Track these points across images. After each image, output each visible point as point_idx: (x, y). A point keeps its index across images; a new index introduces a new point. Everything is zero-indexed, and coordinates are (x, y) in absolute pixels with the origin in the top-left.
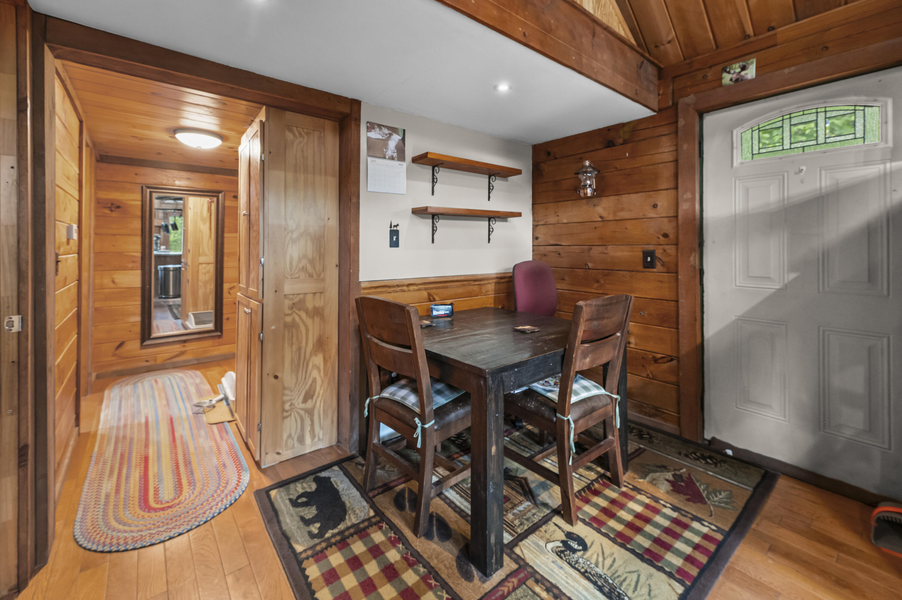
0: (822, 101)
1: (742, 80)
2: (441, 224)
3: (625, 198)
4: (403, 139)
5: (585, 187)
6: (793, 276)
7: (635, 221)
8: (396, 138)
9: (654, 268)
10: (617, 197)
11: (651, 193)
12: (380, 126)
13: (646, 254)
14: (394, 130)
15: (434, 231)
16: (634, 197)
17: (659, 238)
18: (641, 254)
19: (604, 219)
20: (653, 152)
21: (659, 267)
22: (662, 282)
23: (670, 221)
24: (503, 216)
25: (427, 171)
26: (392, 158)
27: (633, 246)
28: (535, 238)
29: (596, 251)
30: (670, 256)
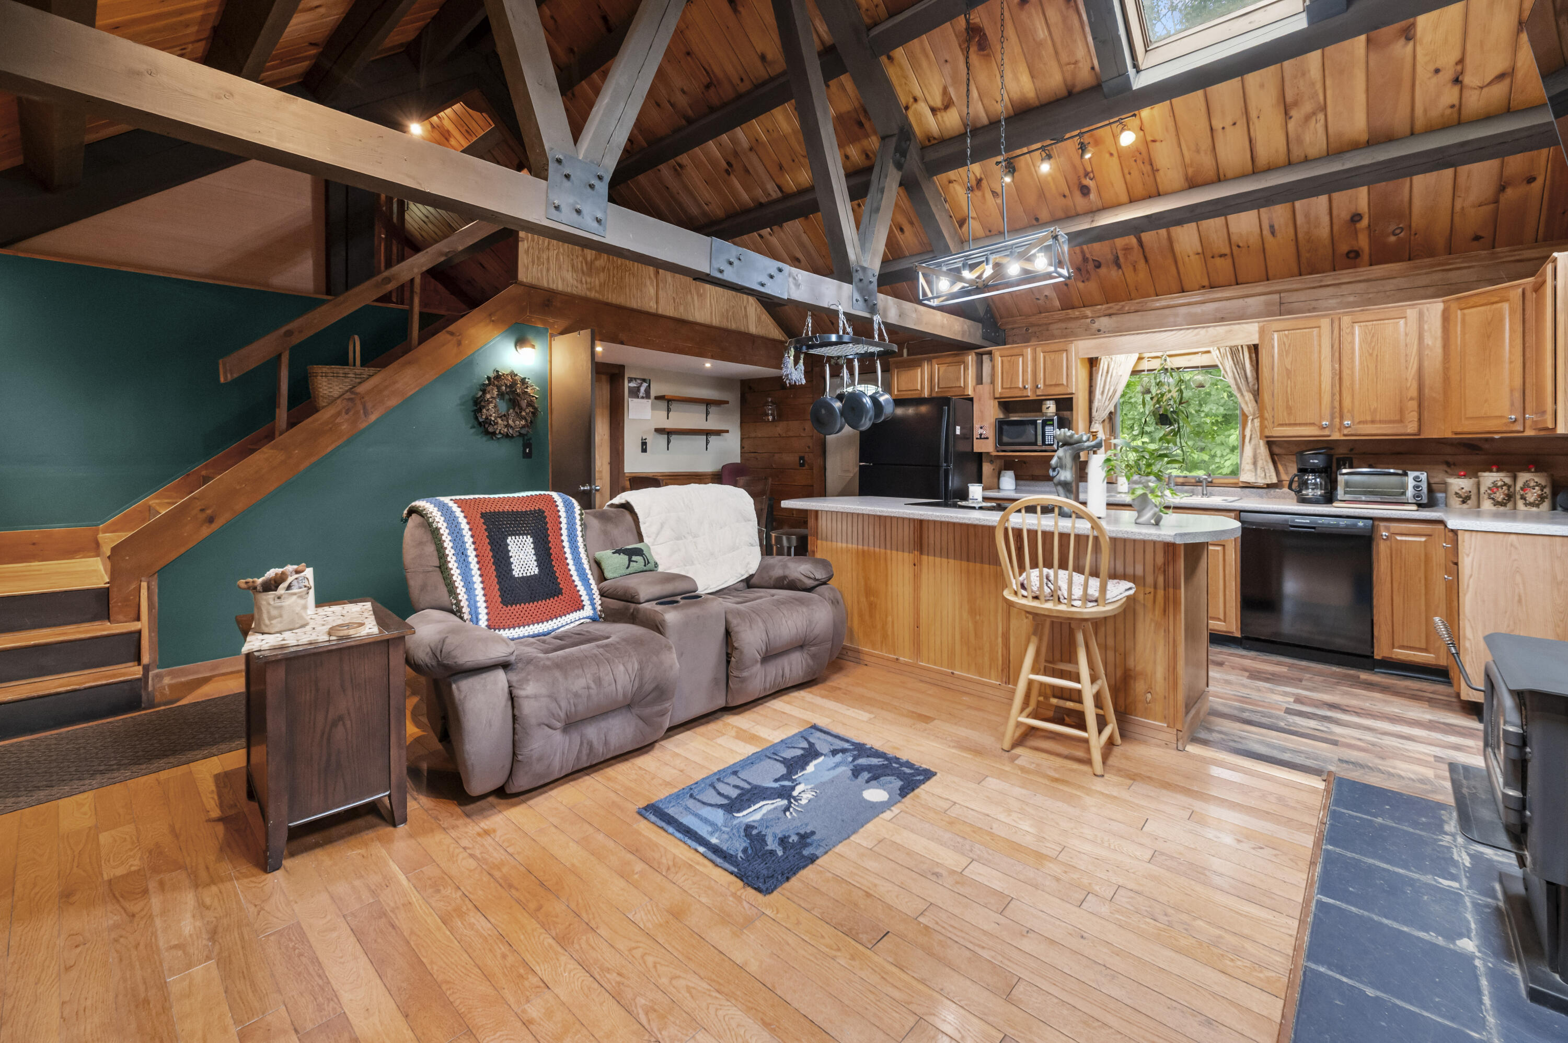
2: (673, 438)
3: (790, 422)
4: (649, 386)
5: (767, 415)
7: (794, 438)
8: (645, 385)
9: (804, 466)
10: (785, 422)
12: (635, 379)
13: (801, 458)
14: (644, 380)
15: (669, 442)
16: (794, 422)
17: (806, 449)
18: (798, 458)
19: (779, 436)
21: (807, 466)
22: (807, 475)
24: (718, 433)
25: (664, 404)
26: (643, 398)
27: (794, 453)
28: (742, 447)
29: (777, 456)
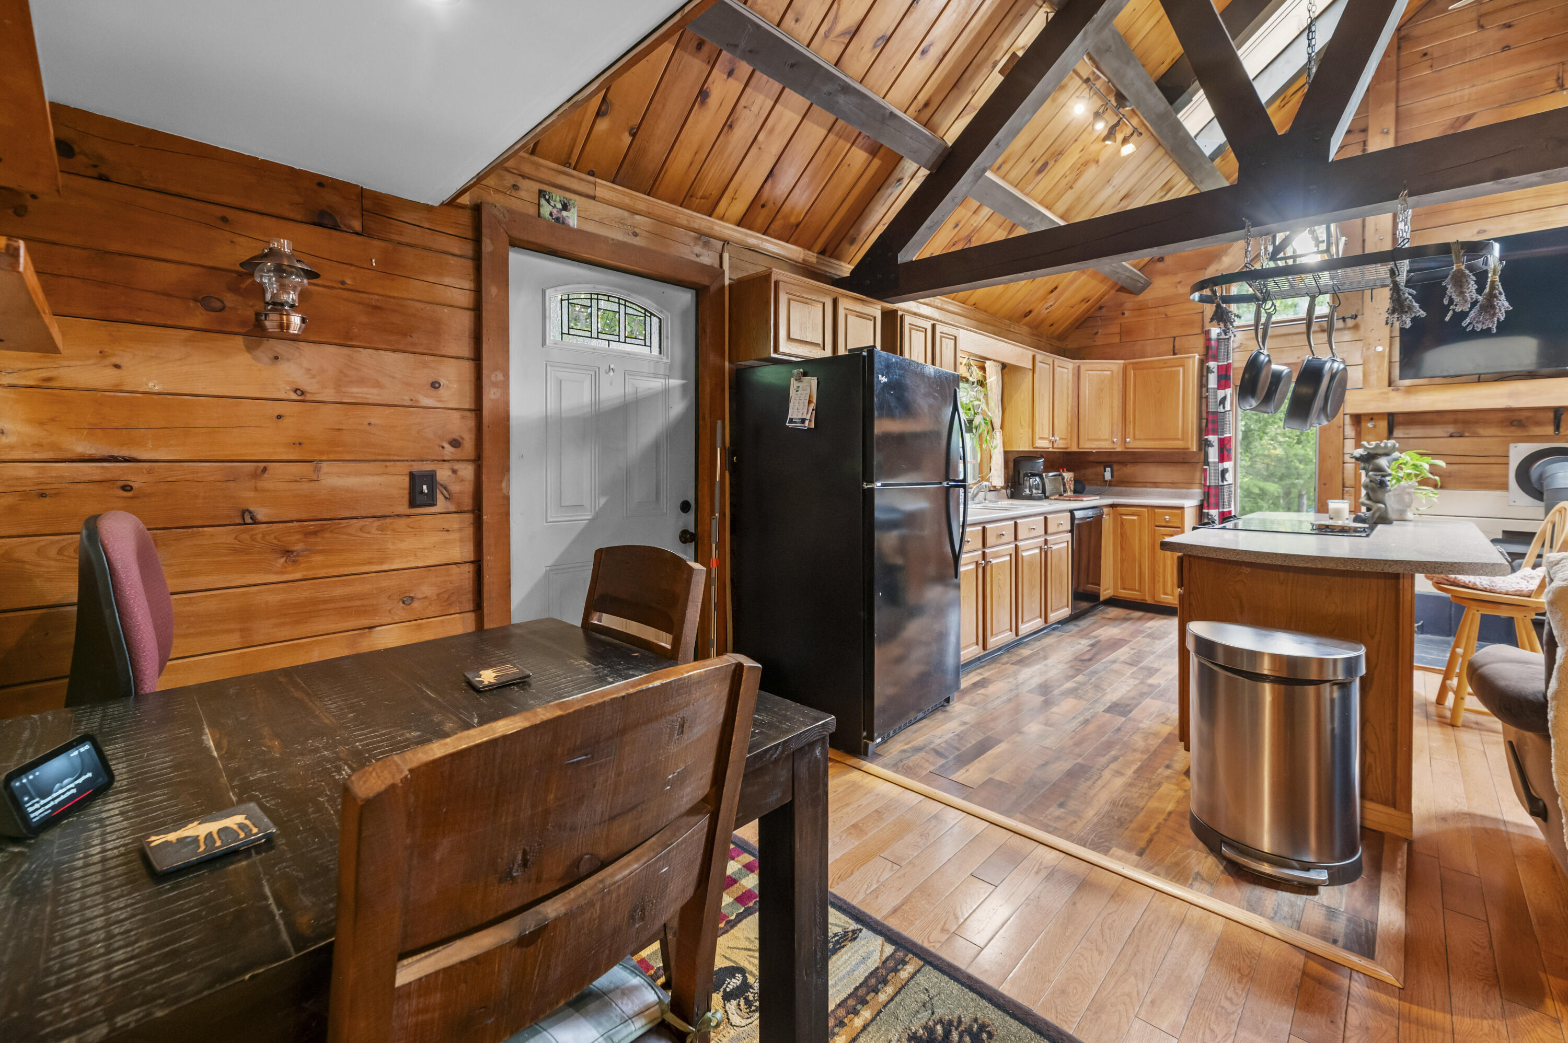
0: (626, 292)
1: (563, 223)
3: (365, 356)
5: (280, 307)
6: (603, 501)
7: (392, 410)
9: (434, 505)
10: (345, 351)
11: (427, 358)
13: (415, 479)
16: (390, 358)
17: (443, 447)
18: (407, 479)
19: (309, 397)
20: (431, 279)
21: (441, 504)
22: (448, 531)
23: (463, 417)
27: (388, 464)
29: (281, 475)
30: (463, 481)
